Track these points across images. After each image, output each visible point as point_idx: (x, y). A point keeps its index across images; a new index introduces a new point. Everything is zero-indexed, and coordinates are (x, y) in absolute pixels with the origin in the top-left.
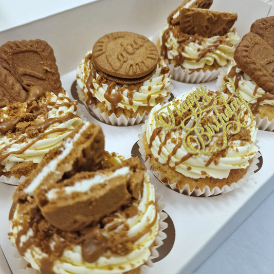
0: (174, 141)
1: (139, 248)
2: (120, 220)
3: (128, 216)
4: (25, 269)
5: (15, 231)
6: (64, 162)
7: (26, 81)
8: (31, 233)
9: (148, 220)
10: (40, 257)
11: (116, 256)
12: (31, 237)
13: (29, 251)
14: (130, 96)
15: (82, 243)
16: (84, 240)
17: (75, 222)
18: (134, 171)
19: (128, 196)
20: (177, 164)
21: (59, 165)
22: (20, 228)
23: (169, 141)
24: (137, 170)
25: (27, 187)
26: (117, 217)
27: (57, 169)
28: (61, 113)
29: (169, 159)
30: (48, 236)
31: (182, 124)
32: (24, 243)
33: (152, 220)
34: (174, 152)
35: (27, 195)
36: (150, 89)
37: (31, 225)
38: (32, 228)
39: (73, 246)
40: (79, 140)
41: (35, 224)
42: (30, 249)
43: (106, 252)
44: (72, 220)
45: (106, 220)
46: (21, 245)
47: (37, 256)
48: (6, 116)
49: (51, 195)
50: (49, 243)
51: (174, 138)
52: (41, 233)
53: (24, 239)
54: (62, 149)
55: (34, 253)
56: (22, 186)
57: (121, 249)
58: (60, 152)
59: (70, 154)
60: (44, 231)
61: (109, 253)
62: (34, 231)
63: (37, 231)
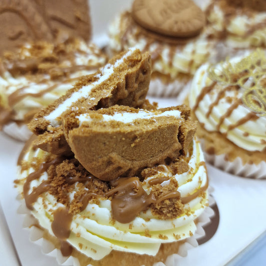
0: (229, 100)
1: (188, 215)
2: (165, 175)
3: (175, 172)
4: (30, 227)
5: (25, 175)
6: (100, 88)
7: (55, 25)
8: (45, 177)
9: (200, 182)
10: (55, 208)
11: (159, 219)
12: (44, 182)
13: (40, 200)
14: (171, 56)
15: (113, 197)
16: (117, 192)
17: (109, 163)
18: (186, 119)
19: (177, 145)
20: (231, 128)
21: (94, 91)
22: (31, 170)
23: (223, 100)
24: (190, 118)
25: (49, 114)
26: (163, 169)
27: (91, 95)
28: (90, 61)
29: (222, 121)
30: (67, 182)
31: (240, 82)
32: (35, 189)
33: (203, 184)
34: (229, 113)
35: (48, 124)
36: (194, 52)
37: (46, 169)
38: (46, 171)
39: (100, 199)
40: (121, 66)
41: (51, 167)
42: (41, 196)
43: (145, 211)
44: (105, 159)
45: (146, 171)
46: (30, 192)
47: (50, 207)
48: (27, 54)
49: (83, 119)
50: (68, 192)
51: (229, 97)
52: (59, 177)
53: (34, 184)
54: (98, 75)
55: (47, 203)
56: (43, 113)
57: (168, 207)
58: (96, 79)
59: (109, 80)
60: (62, 176)
61: (149, 213)
62: (49, 175)
63: (53, 175)
